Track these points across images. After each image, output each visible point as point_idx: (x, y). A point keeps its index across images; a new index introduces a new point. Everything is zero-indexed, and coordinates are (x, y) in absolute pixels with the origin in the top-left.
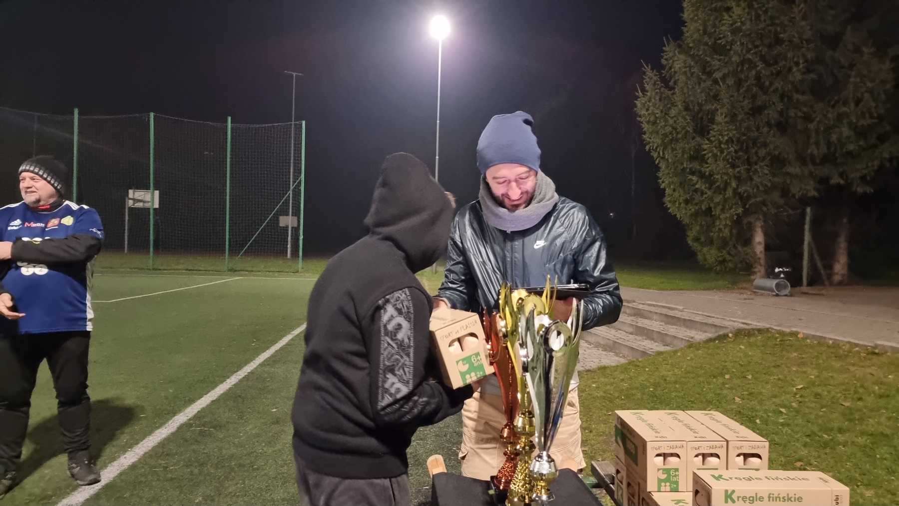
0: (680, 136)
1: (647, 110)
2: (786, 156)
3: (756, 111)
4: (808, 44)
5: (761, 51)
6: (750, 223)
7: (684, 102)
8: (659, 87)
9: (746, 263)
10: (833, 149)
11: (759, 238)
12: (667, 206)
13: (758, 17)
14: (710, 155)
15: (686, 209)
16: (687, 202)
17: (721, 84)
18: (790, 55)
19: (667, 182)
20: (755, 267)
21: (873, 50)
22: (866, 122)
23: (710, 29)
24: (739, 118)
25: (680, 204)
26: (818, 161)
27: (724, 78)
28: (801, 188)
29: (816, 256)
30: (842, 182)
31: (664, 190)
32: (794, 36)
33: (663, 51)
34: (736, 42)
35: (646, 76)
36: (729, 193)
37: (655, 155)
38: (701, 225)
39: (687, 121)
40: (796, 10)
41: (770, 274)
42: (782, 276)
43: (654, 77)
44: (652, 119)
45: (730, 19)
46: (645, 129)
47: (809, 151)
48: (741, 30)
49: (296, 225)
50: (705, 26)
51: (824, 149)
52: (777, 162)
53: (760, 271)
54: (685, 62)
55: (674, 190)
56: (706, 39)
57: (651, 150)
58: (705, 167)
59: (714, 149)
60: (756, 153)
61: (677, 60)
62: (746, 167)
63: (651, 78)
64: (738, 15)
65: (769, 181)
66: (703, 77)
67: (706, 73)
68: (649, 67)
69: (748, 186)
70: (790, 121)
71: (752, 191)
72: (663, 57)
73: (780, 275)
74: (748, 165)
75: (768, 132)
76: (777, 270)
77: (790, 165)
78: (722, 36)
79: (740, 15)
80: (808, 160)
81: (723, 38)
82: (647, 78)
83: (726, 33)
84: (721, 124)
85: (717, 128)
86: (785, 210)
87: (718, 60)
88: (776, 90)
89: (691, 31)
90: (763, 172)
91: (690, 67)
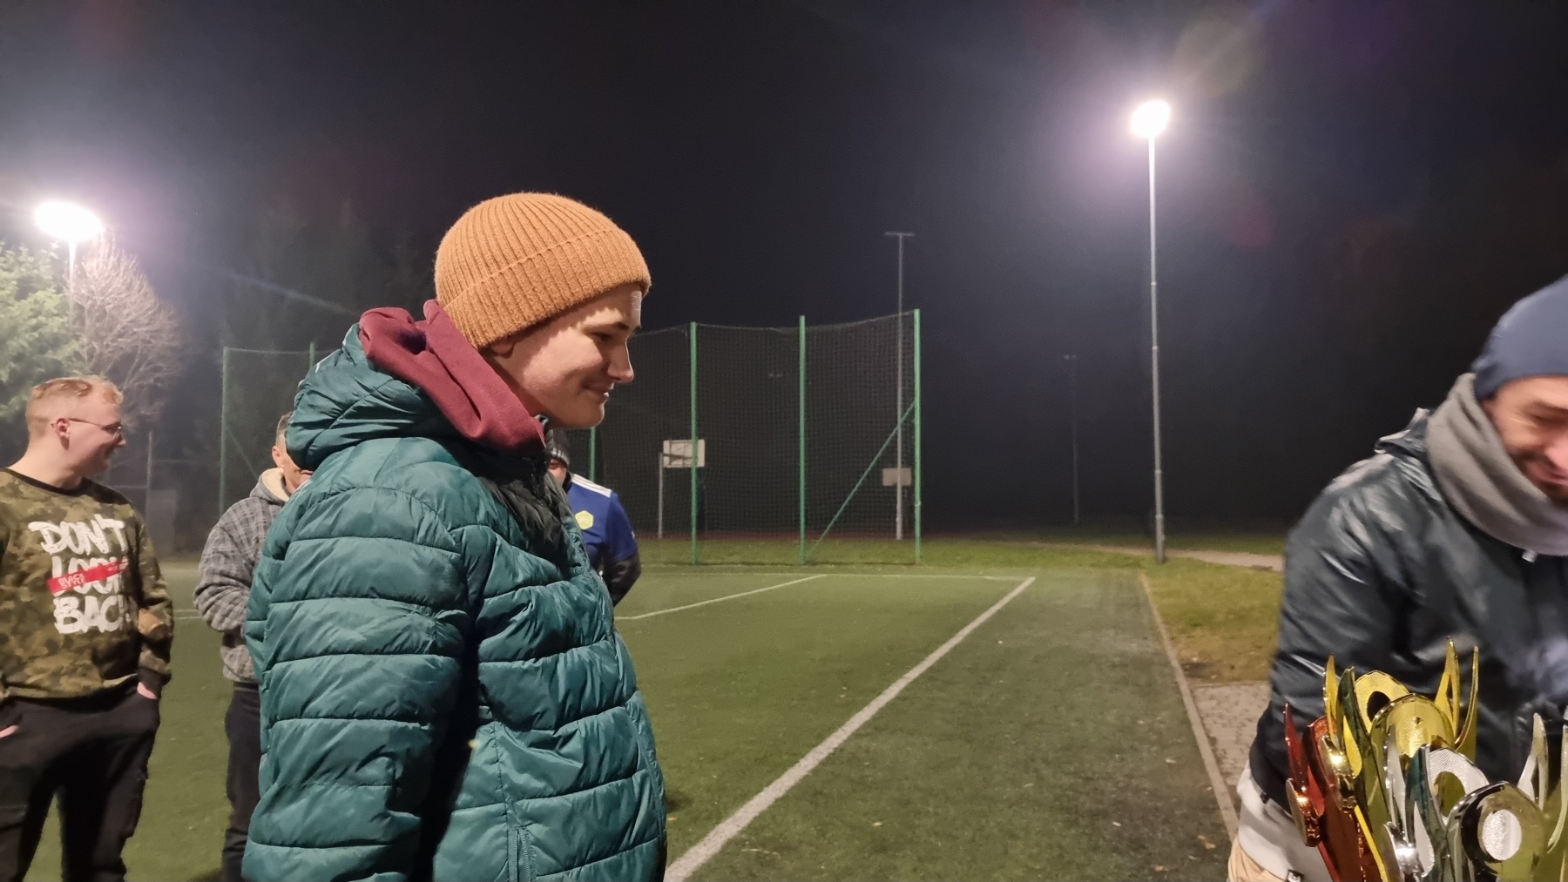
49: (908, 483)
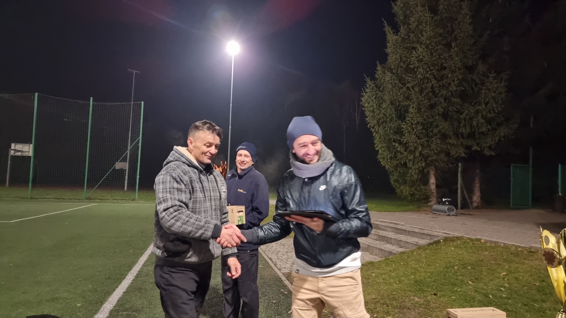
0: (388, 120)
1: (369, 104)
2: (448, 133)
3: (432, 107)
4: (459, 70)
5: (434, 73)
6: (429, 172)
7: (391, 100)
8: (375, 90)
9: (426, 195)
10: (473, 130)
11: (433, 180)
12: (379, 160)
13: (432, 54)
14: (407, 131)
15: (391, 162)
16: (391, 158)
17: (412, 91)
18: (450, 76)
19: (380, 146)
20: (431, 198)
21: (494, 75)
22: (492, 115)
23: (404, 59)
24: (423, 111)
25: (387, 159)
26: (465, 137)
27: (413, 87)
28: (456, 152)
29: (465, 193)
30: (479, 149)
31: (378, 151)
32: (451, 66)
33: (377, 70)
34: (420, 67)
35: (367, 84)
36: (417, 154)
37: (373, 130)
38: (400, 173)
39: (392, 111)
40: (452, 51)
41: (440, 202)
42: (447, 203)
43: (372, 84)
44: (372, 109)
45: (416, 54)
46: (367, 115)
48: (422, 61)
50: (401, 58)
51: (468, 130)
52: (444, 137)
53: (433, 200)
54: (391, 77)
55: (384, 151)
56: (402, 64)
57: (371, 128)
58: (404, 138)
59: (409, 128)
60: (432, 131)
61: (387, 76)
62: (427, 139)
63: (370, 85)
64: (421, 52)
65: (440, 147)
66: (402, 86)
67: (402, 84)
68: (369, 79)
69: (428, 150)
70: (450, 113)
71: (430, 153)
72: (376, 73)
73: (446, 203)
74: (428, 138)
75: (439, 119)
76: (444, 200)
77: (450, 139)
78: (412, 63)
79: (422, 52)
80: (460, 136)
81: (413, 64)
82: (367, 85)
83: (414, 61)
84: (412, 113)
85: (410, 115)
86: (447, 165)
87: (410, 77)
88: (442, 95)
89: (392, 59)
90: (436, 142)
91: (394, 80)
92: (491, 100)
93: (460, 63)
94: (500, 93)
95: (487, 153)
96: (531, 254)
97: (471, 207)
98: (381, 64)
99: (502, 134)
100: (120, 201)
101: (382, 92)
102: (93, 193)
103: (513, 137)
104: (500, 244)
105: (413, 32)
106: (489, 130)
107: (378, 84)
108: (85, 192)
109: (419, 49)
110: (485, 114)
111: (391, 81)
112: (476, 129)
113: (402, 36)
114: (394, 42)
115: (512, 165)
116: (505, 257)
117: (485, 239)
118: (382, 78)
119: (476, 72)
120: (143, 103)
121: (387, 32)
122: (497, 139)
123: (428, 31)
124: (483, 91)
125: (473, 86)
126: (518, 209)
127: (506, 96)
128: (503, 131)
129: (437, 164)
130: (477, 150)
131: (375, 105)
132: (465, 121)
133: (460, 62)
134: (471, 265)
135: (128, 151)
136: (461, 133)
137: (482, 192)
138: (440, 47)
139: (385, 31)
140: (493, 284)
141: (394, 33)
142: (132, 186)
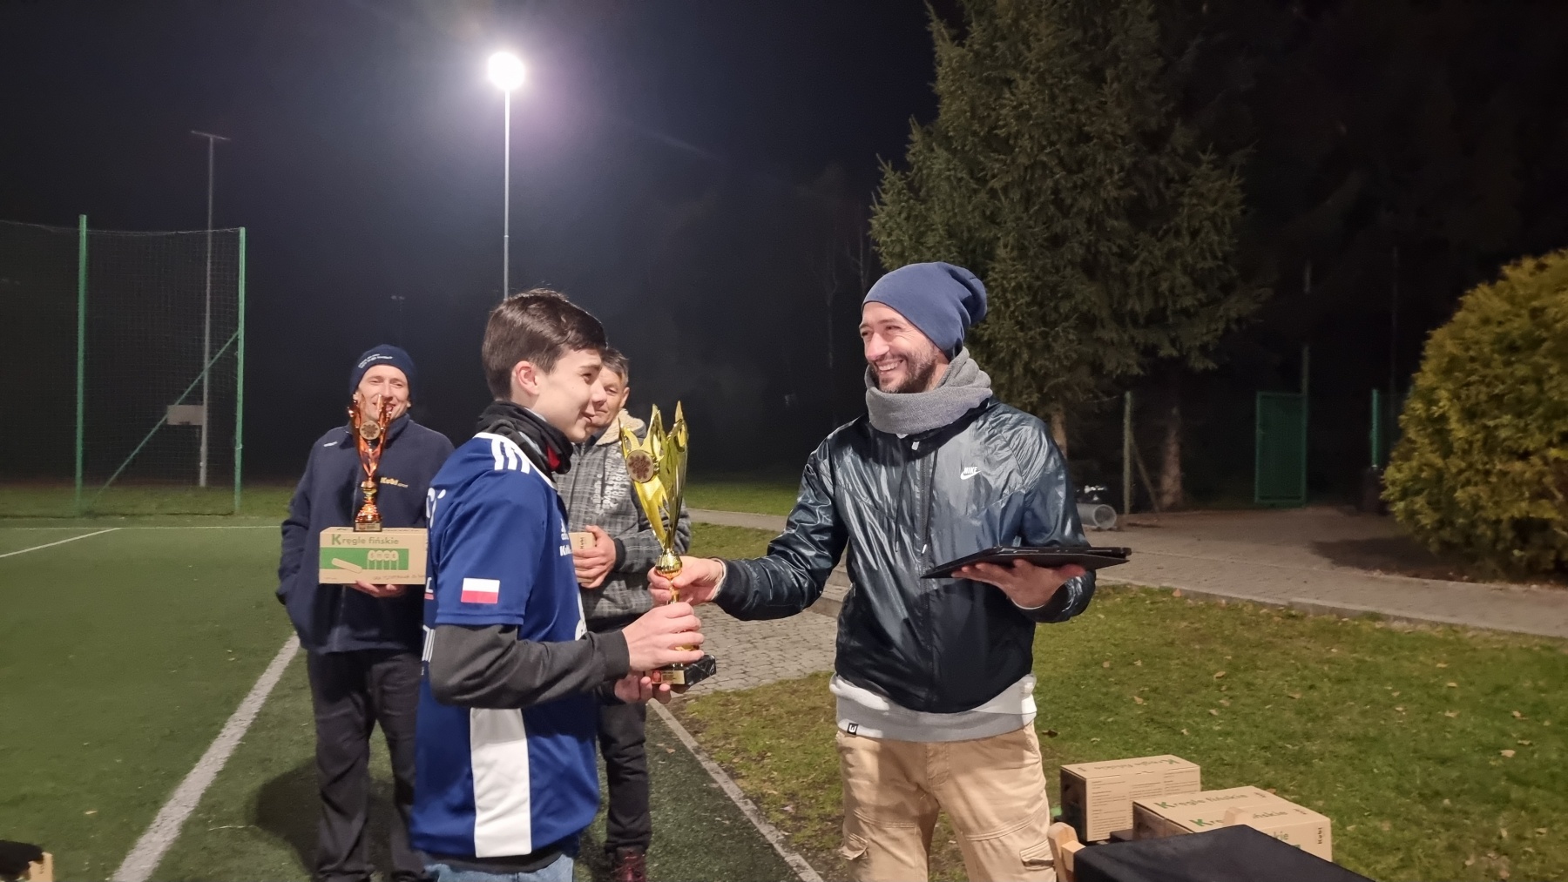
1: (889, 235)
2: (1097, 313)
3: (1056, 241)
4: (1125, 144)
5: (1058, 150)
7: (948, 225)
8: (905, 198)
10: (1161, 304)
13: (1053, 98)
17: (1003, 198)
18: (1100, 158)
21: (1214, 157)
22: (1208, 264)
23: (982, 112)
24: (1031, 253)
26: (1142, 321)
27: (1005, 189)
28: (1119, 364)
29: (1141, 466)
30: (1175, 353)
32: (1105, 130)
33: (911, 142)
34: (1023, 136)
35: (885, 180)
36: (1018, 370)
40: (1106, 89)
42: (1096, 498)
43: (898, 181)
44: (898, 249)
45: (1013, 98)
47: (1129, 307)
48: (1029, 117)
50: (973, 110)
51: (1148, 304)
52: (1088, 322)
54: (948, 161)
56: (976, 127)
58: (983, 329)
59: (996, 300)
60: (1056, 309)
61: (935, 158)
62: (1043, 329)
63: (893, 184)
64: (1024, 93)
65: (1076, 351)
66: (975, 186)
67: (978, 180)
68: (890, 165)
69: (1046, 359)
70: (1102, 260)
71: (1051, 367)
72: (908, 150)
73: (1092, 498)
74: (1044, 327)
75: (1072, 276)
76: (1087, 490)
77: (1103, 327)
78: (1001, 123)
79: (1028, 94)
80: (1128, 319)
81: (1004, 126)
82: (886, 182)
83: (1008, 119)
84: (1004, 260)
85: (998, 267)
86: (1096, 397)
87: (997, 160)
88: (1081, 211)
89: (951, 111)
90: (1067, 339)
91: (954, 169)
92: (1207, 223)
93: (1126, 125)
94: (1228, 206)
95: (1198, 364)
96: (1290, 621)
97: (1157, 508)
98: (922, 123)
99: (1233, 314)
100: (188, 519)
101: (924, 202)
102: (102, 497)
103: (1261, 321)
104: (1218, 601)
105: (1004, 38)
106: (1202, 305)
107: (913, 180)
108: (79, 496)
109: (1021, 83)
110: (1190, 259)
111: (948, 173)
112: (1170, 303)
113: (976, 47)
114: (954, 65)
115: (1259, 394)
116: (1227, 632)
117: (1184, 588)
118: (924, 162)
119: (1168, 148)
120: (242, 231)
121: (935, 35)
122: (1221, 326)
123: (1045, 35)
124: (1186, 200)
125: (1161, 185)
126: (1273, 506)
127: (1244, 212)
128: (1238, 306)
129: (1069, 395)
130: (1171, 359)
131: (906, 238)
132: (1140, 281)
133: (1125, 122)
134: (1144, 656)
135: (205, 374)
136: (1132, 311)
137: (1185, 466)
138: (1074, 80)
139: (931, 33)
140: (1194, 701)
141: (953, 39)
142: (221, 473)
